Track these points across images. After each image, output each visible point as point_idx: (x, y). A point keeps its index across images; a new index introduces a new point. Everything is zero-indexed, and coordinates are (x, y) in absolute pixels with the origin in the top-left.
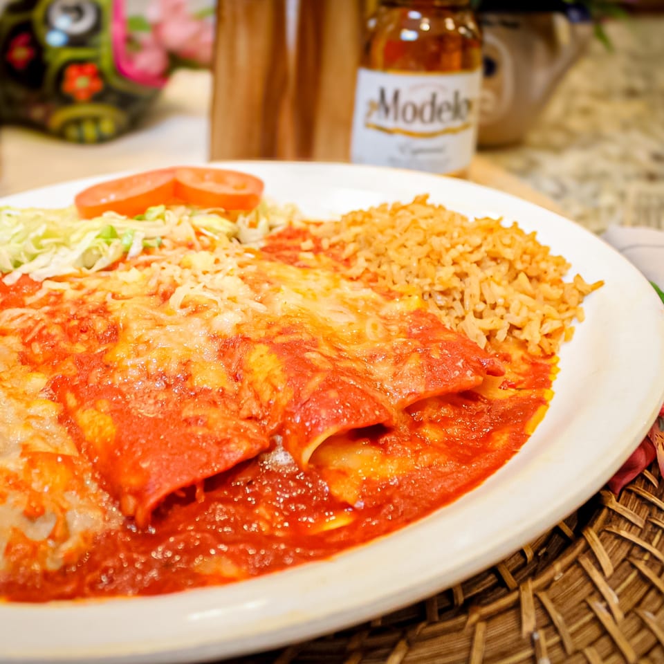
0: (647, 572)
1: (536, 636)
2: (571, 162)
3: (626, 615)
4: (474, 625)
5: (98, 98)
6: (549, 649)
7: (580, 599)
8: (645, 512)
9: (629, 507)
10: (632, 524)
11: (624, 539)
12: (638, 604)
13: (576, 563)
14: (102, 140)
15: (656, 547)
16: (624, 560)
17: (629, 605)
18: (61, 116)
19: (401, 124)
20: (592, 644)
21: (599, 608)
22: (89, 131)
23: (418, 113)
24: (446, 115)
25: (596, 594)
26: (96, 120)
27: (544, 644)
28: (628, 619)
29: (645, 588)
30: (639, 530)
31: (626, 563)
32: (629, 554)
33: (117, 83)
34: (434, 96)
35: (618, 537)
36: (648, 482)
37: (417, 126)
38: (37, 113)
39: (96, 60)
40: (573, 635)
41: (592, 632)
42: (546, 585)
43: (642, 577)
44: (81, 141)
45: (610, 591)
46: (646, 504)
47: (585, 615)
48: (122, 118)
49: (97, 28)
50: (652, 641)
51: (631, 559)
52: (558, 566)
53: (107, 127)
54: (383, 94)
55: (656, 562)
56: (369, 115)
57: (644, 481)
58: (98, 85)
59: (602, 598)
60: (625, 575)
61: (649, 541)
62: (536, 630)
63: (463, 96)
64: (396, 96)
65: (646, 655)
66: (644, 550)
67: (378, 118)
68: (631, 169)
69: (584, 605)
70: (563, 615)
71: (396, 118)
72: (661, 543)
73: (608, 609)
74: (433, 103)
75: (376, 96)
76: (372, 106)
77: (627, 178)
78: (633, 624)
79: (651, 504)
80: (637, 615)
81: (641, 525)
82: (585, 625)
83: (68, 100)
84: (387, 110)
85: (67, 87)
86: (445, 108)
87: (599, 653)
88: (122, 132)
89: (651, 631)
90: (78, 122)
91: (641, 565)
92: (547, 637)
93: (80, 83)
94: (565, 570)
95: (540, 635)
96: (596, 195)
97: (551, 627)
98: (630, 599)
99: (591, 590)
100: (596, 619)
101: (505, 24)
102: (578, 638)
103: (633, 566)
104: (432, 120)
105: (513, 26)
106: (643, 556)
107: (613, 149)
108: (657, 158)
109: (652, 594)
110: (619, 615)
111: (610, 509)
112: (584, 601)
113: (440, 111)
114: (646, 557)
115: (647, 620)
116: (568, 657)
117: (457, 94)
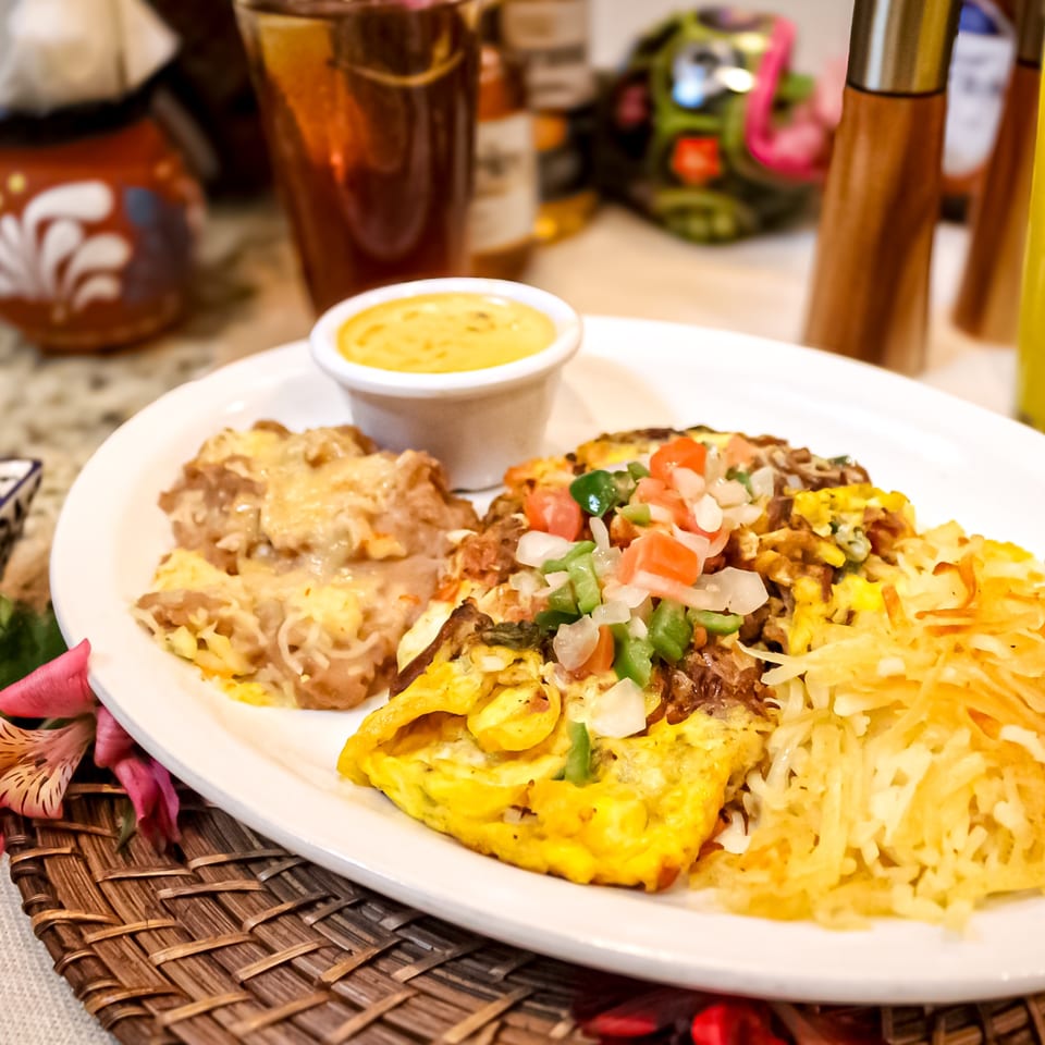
5: (715, 184)
14: (713, 240)
18: (667, 200)
26: (707, 213)
33: (742, 167)
39: (719, 134)
44: (685, 236)
48: (748, 217)
53: (723, 224)
58: (718, 168)
83: (674, 181)
85: (674, 164)
88: (741, 235)
90: (683, 212)
93: (693, 161)
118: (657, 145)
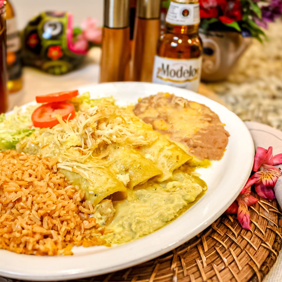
0: (219, 251)
1: (175, 269)
2: (243, 89)
3: (207, 265)
4: (156, 264)
6: (178, 274)
7: (194, 259)
8: (225, 231)
9: (220, 228)
10: (220, 234)
11: (215, 240)
12: (213, 262)
13: (196, 247)
14: (62, 74)
15: (225, 243)
16: (213, 247)
17: (210, 262)
18: (47, 65)
19: (169, 77)
20: (193, 273)
21: (199, 262)
22: (57, 71)
23: (176, 74)
24: (187, 75)
25: (200, 257)
26: (60, 67)
27: (177, 272)
28: (208, 266)
29: (217, 256)
30: (221, 237)
31: (213, 248)
32: (215, 245)
33: (68, 53)
34: (182, 68)
35: (213, 239)
36: (230, 220)
37: (175, 78)
38: (38, 63)
39: (60, 45)
40: (187, 270)
41: (195, 269)
42: (184, 253)
43: (217, 253)
44: (54, 74)
45: (204, 257)
46: (226, 228)
47: (194, 264)
48: (70, 66)
49: (62, 33)
50: (214, 274)
51: (215, 246)
52: (189, 247)
53: (64, 69)
54: (163, 65)
55: (224, 248)
56: (158, 73)
57: (228, 220)
58: (62, 54)
59: (201, 259)
60: (211, 252)
61: (223, 241)
62: (175, 268)
63: (193, 68)
64: (168, 67)
65: (211, 278)
66: (220, 244)
67: (161, 74)
68: (267, 93)
69: (194, 260)
70: (186, 263)
71: (168, 75)
72: (227, 242)
73: (202, 263)
74: (181, 70)
75: (161, 66)
76: (159, 70)
77: (264, 97)
78: (209, 268)
79: (228, 228)
80: (211, 265)
81: (222, 235)
82: (193, 267)
83: (49, 59)
84: (164, 72)
85: (49, 55)
86: (186, 72)
87: (195, 277)
88: (70, 70)
89: (214, 271)
90: (53, 67)
91: (217, 249)
92: (178, 270)
93: (54, 53)
94: (191, 249)
95: (176, 269)
96: (249, 104)
97: (181, 267)
98: (211, 260)
99: (198, 256)
100: (197, 266)
101: (218, 36)
102: (190, 271)
103: (215, 249)
104: (181, 76)
105: (221, 36)
106: (219, 246)
107: (262, 84)
108: (279, 89)
109: (219, 259)
110: (205, 265)
111: (213, 229)
112: (195, 259)
113: (184, 73)
114: (221, 246)
115: (214, 267)
116: (184, 277)
117: (191, 67)
118: (43, 50)
